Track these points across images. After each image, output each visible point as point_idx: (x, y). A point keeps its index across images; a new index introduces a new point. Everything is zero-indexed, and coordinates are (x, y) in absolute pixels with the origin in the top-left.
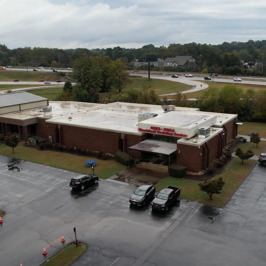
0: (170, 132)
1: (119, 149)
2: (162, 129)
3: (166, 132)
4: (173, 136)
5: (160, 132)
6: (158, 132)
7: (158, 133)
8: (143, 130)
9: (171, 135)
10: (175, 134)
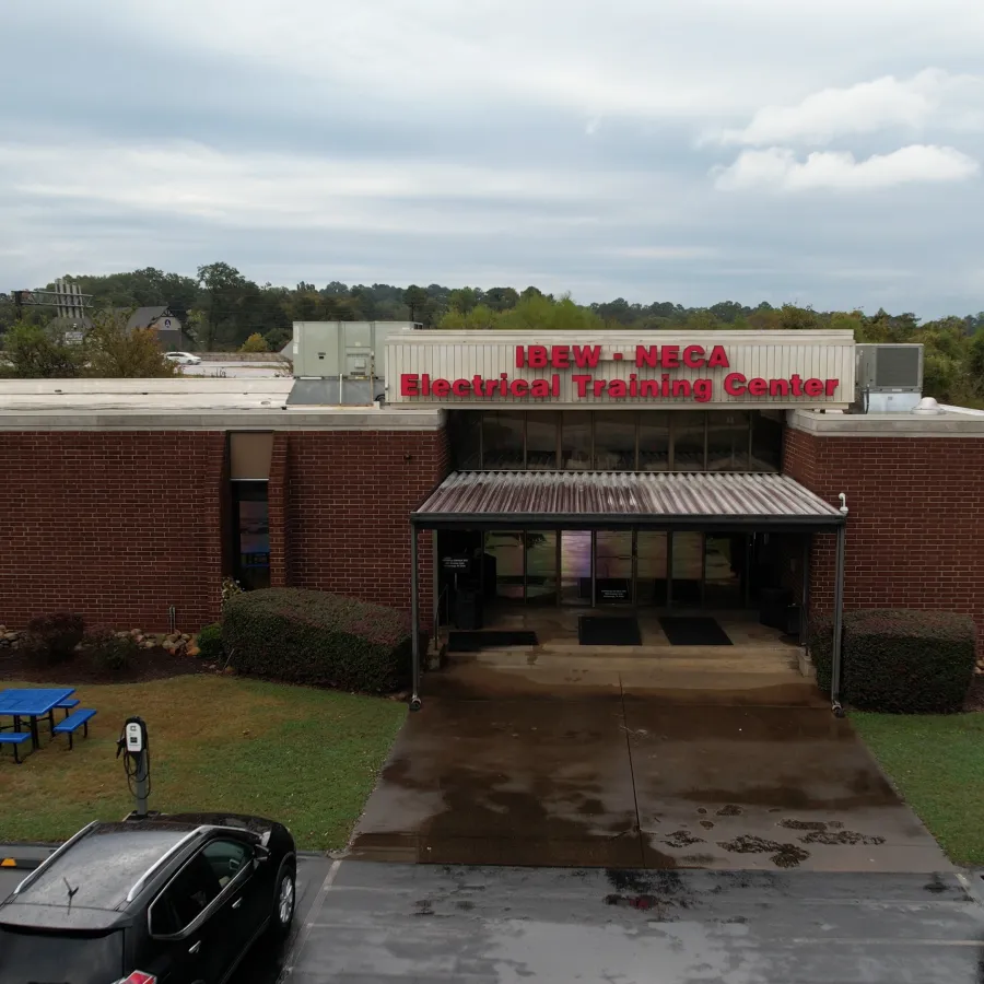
0: (691, 377)
1: (225, 574)
2: (618, 357)
3: (656, 377)
4: (721, 400)
5: (600, 388)
6: (583, 384)
7: (583, 393)
8: (442, 388)
9: (700, 399)
10: (735, 383)
